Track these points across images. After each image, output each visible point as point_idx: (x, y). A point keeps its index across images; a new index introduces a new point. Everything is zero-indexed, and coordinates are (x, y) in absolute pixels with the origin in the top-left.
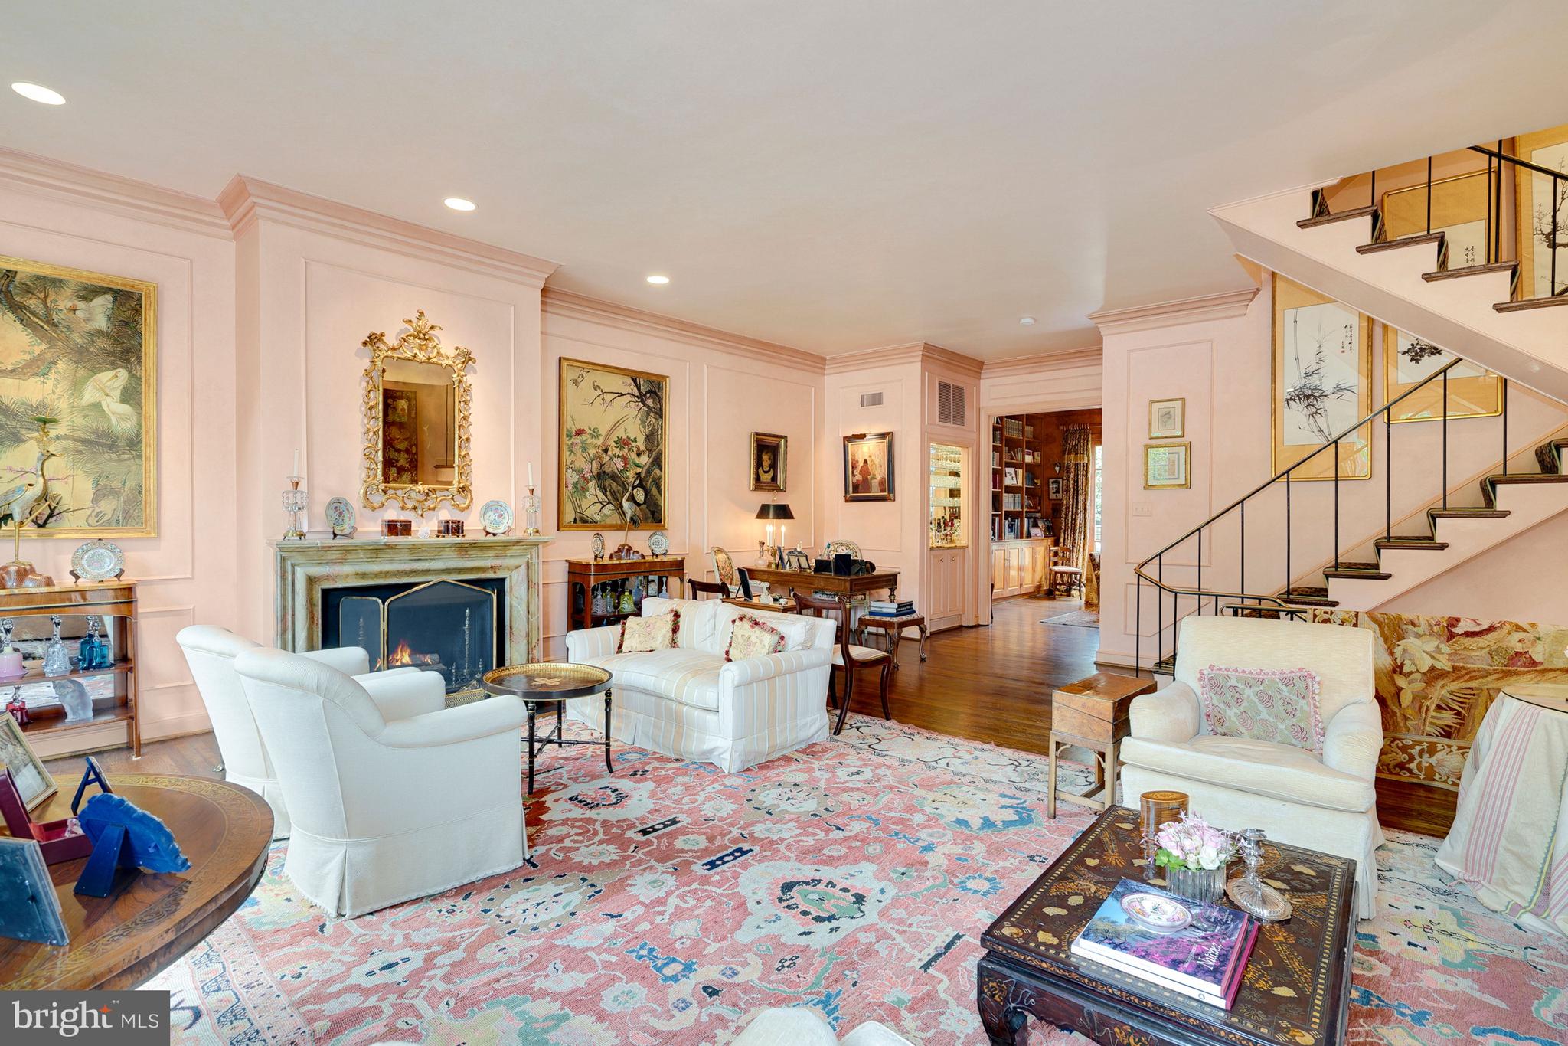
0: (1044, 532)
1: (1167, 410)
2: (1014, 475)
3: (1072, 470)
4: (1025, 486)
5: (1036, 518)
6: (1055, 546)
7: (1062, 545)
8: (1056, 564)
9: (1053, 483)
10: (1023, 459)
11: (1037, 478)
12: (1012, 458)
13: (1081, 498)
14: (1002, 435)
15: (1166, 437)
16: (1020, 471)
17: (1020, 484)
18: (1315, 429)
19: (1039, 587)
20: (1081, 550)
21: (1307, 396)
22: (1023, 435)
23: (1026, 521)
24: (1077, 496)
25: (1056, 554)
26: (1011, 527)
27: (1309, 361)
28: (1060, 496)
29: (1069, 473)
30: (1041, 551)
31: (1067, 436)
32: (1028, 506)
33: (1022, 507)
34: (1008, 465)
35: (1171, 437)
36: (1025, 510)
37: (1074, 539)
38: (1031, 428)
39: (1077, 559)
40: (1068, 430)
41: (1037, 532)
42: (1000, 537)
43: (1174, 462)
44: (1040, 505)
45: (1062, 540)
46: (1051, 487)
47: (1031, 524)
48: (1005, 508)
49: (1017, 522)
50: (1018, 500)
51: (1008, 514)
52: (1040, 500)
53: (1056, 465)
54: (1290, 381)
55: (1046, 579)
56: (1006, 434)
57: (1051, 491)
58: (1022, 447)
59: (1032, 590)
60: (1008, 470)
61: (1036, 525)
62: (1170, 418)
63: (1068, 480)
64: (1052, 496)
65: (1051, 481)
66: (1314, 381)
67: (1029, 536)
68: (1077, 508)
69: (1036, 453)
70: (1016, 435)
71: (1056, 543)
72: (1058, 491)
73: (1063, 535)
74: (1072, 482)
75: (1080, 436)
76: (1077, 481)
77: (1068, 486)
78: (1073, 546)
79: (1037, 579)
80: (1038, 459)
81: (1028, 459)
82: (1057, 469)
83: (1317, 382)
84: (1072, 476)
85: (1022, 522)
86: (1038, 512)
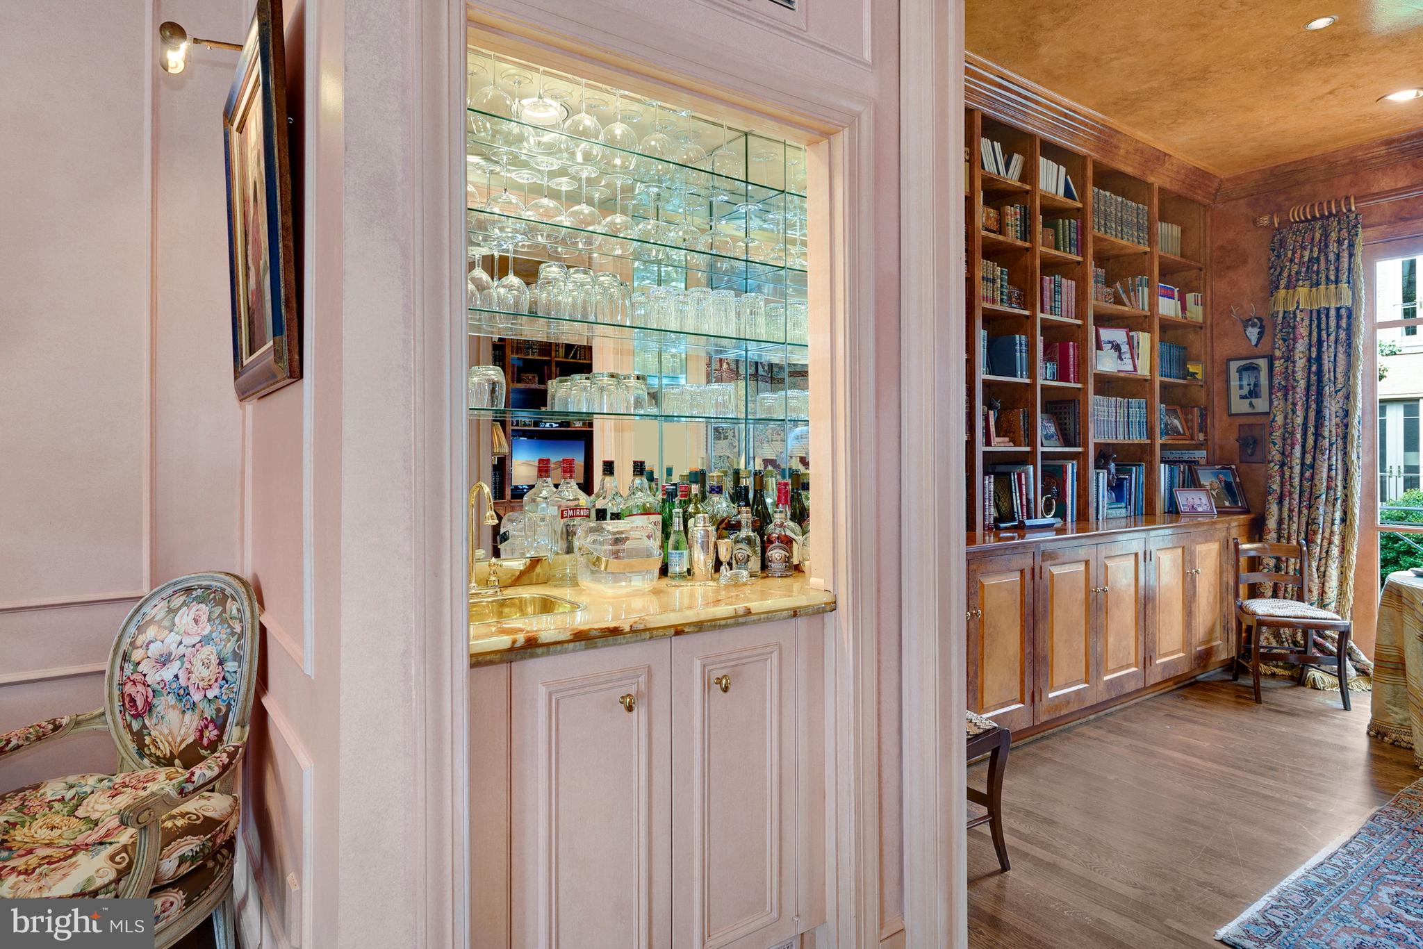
0: (1218, 498)
2: (1125, 348)
3: (1303, 330)
4: (1158, 379)
5: (1191, 463)
6: (1251, 541)
7: (1273, 535)
8: (1254, 592)
9: (1240, 370)
10: (1153, 305)
11: (1197, 360)
12: (1118, 301)
13: (1332, 407)
14: (1082, 231)
16: (1144, 339)
17: (1144, 370)
19: (1205, 657)
20: (1335, 551)
22: (1151, 242)
23: (1163, 471)
24: (1320, 402)
25: (1254, 564)
26: (1117, 488)
28: (1261, 405)
29: (1290, 338)
30: (1208, 554)
31: (1282, 243)
32: (1168, 430)
33: (1151, 434)
34: (1103, 320)
36: (1159, 441)
37: (1311, 522)
38: (1176, 230)
39: (1323, 576)
40: (1286, 223)
41: (1195, 500)
42: (1082, 516)
44: (1203, 428)
45: (1272, 523)
46: (1234, 383)
47: (1178, 479)
48: (1096, 436)
49: (1136, 476)
50: (1137, 414)
51: (1104, 455)
52: (1204, 417)
53: (1248, 322)
55: (1226, 629)
56: (1093, 231)
57: (1235, 393)
58: (1151, 274)
59: (1184, 669)
60: (1106, 334)
61: (1192, 482)
63: (1289, 358)
64: (1239, 406)
65: (1234, 366)
67: (1173, 510)
68: (1318, 435)
69: (1190, 297)
70: (1129, 242)
71: (1256, 530)
72: (1254, 393)
73: (1274, 508)
74: (1301, 363)
75: (1326, 235)
76: (1319, 358)
77: (1289, 375)
78: (1309, 541)
79: (1200, 629)
80: (1196, 312)
81: (1168, 307)
82: (1253, 333)
84: (1301, 346)
85: (1151, 473)
86: (1198, 447)
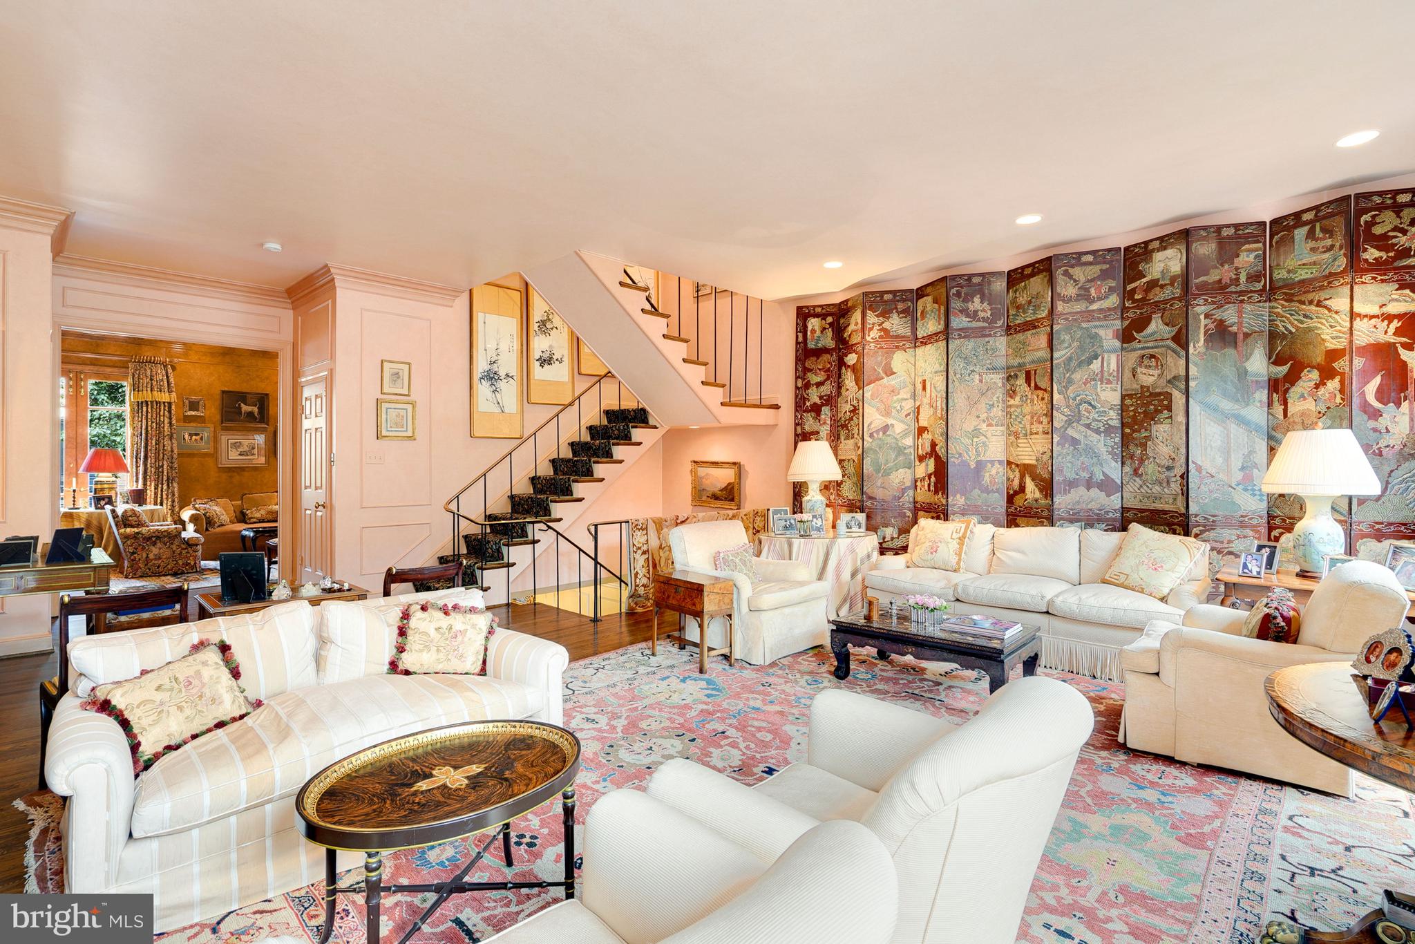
1: (397, 371)
15: (396, 394)
18: (495, 402)
21: (492, 377)
27: (492, 355)
35: (400, 395)
43: (403, 417)
54: (481, 366)
62: (399, 378)
66: (495, 368)
83: (496, 369)
